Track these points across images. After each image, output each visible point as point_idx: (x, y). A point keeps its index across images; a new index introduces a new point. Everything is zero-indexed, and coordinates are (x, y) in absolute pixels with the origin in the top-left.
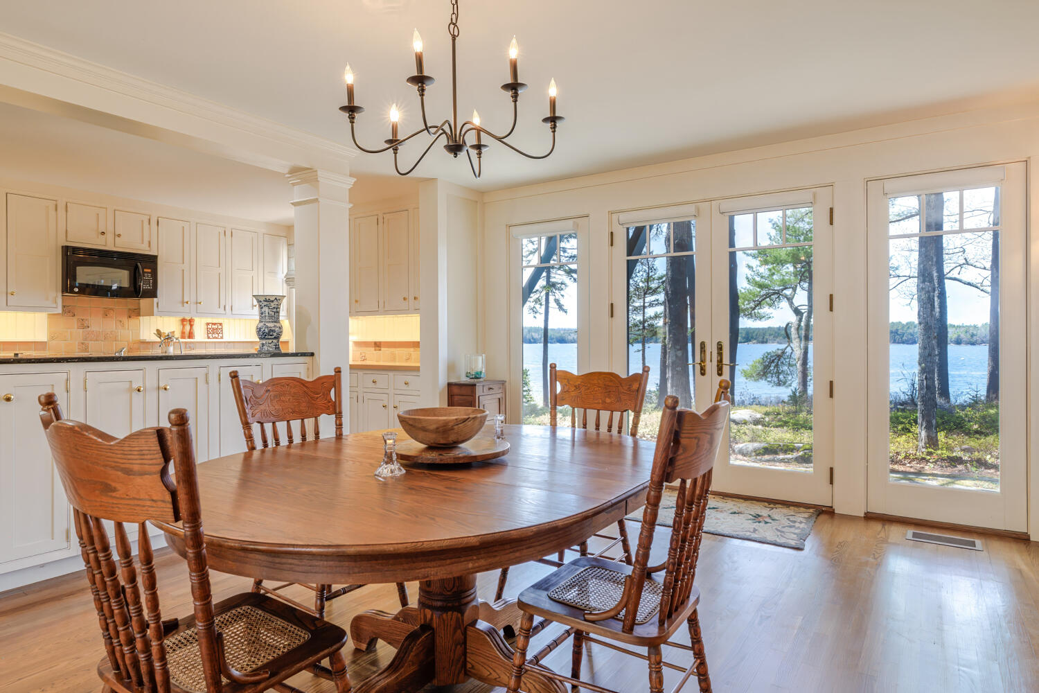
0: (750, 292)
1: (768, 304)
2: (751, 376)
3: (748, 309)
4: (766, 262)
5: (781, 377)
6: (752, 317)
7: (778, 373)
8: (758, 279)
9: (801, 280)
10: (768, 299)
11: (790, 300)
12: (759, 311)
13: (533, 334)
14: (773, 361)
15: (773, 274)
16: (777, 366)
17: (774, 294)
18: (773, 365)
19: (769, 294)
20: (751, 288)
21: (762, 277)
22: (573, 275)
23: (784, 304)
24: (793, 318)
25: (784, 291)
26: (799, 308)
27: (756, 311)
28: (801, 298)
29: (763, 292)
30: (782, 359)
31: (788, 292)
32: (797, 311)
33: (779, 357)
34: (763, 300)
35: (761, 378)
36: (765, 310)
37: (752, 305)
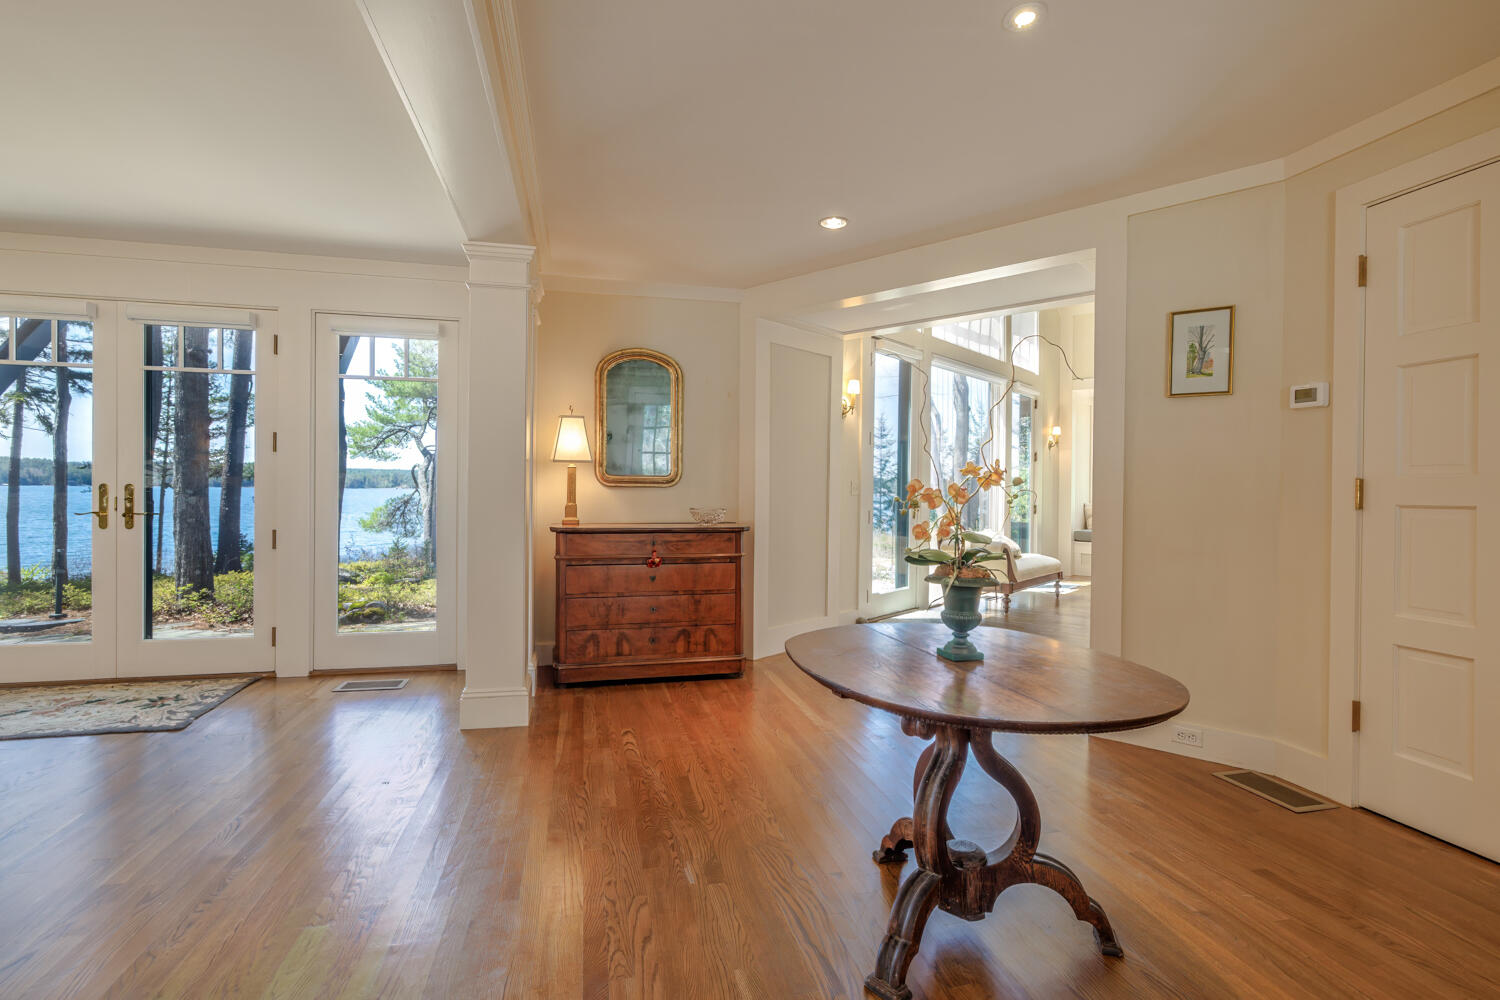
0: (370, 426)
1: (394, 442)
2: (372, 527)
3: (369, 447)
4: (392, 394)
5: (408, 527)
6: (375, 457)
7: (405, 523)
8: (380, 412)
9: (429, 418)
10: (393, 436)
11: (418, 439)
12: (384, 450)
13: (32, 470)
14: (399, 509)
15: (399, 408)
16: (403, 514)
17: (400, 431)
18: (399, 513)
19: (393, 431)
20: (373, 422)
21: (385, 410)
22: (77, 381)
23: (412, 442)
24: (421, 460)
25: (413, 429)
26: (428, 449)
27: (379, 449)
28: (429, 438)
29: (387, 428)
30: (409, 507)
31: (417, 430)
32: (425, 452)
33: (406, 503)
34: (388, 437)
35: (386, 529)
36: (391, 449)
37: (374, 442)
